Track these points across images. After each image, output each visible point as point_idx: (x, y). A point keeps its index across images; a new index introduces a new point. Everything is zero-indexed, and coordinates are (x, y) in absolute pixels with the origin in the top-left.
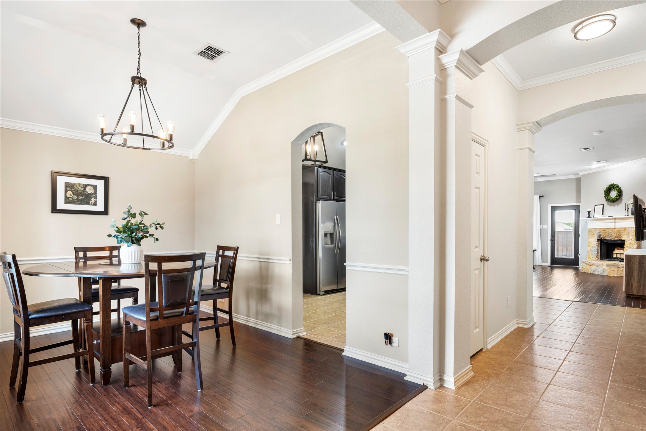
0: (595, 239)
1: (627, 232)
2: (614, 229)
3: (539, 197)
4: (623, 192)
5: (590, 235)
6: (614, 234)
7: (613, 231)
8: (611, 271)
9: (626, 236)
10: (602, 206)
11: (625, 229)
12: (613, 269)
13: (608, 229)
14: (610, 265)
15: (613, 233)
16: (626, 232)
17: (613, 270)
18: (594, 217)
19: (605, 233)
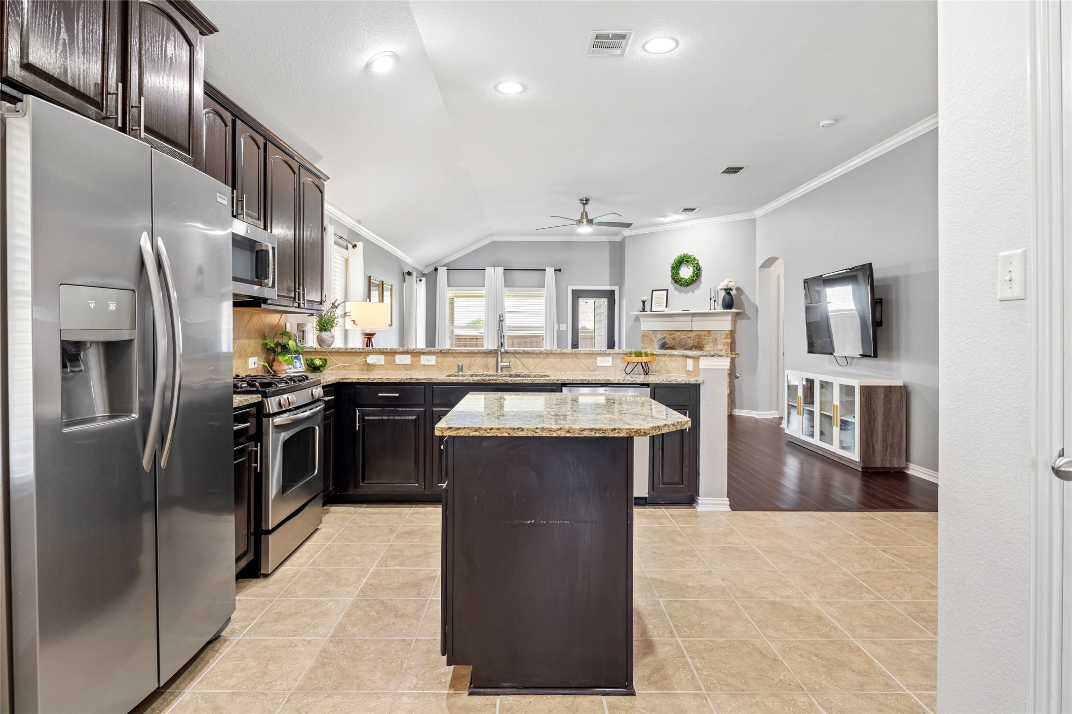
1: (713, 338)
2: (689, 332)
3: (555, 270)
4: (702, 269)
5: (646, 342)
6: (689, 342)
7: (688, 336)
9: (712, 345)
10: (666, 291)
11: (710, 333)
13: (678, 333)
15: (687, 339)
16: (711, 337)
18: (651, 311)
19: (673, 339)
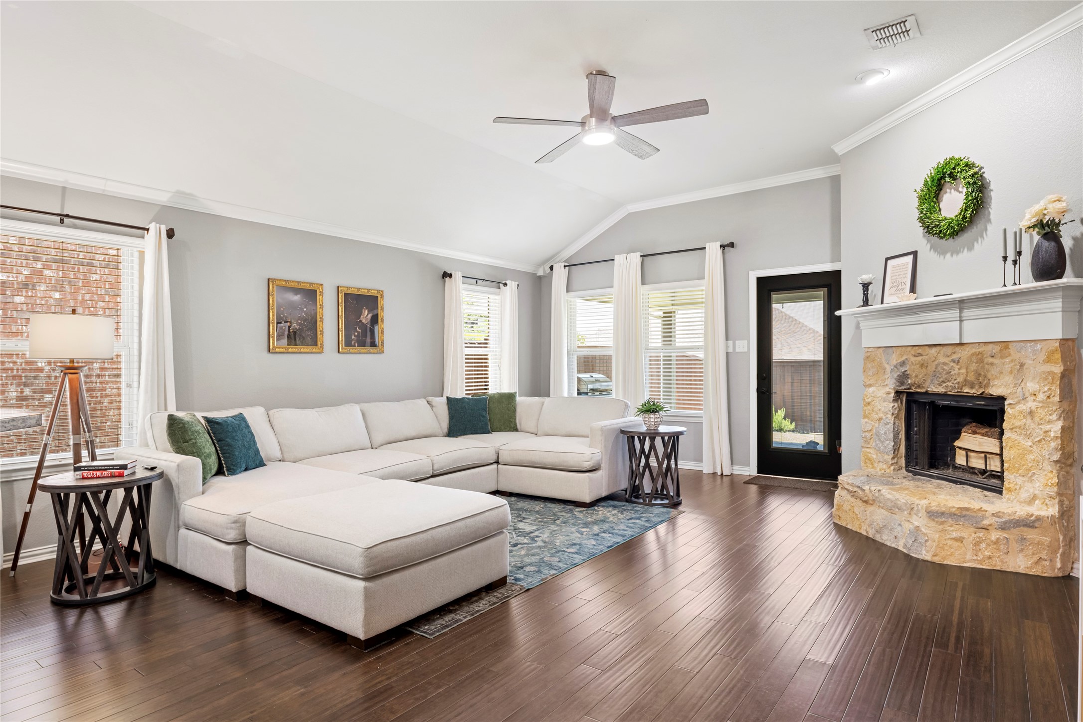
0: (887, 389)
1: (1012, 361)
2: (957, 349)
3: (723, 247)
4: (992, 187)
5: (871, 373)
6: (956, 371)
7: (955, 357)
8: (950, 542)
9: (1009, 379)
10: (912, 256)
11: (1007, 348)
12: (954, 535)
13: (934, 351)
14: (943, 514)
15: (952, 364)
16: (1007, 360)
17: (955, 539)
18: (882, 303)
19: (922, 365)
